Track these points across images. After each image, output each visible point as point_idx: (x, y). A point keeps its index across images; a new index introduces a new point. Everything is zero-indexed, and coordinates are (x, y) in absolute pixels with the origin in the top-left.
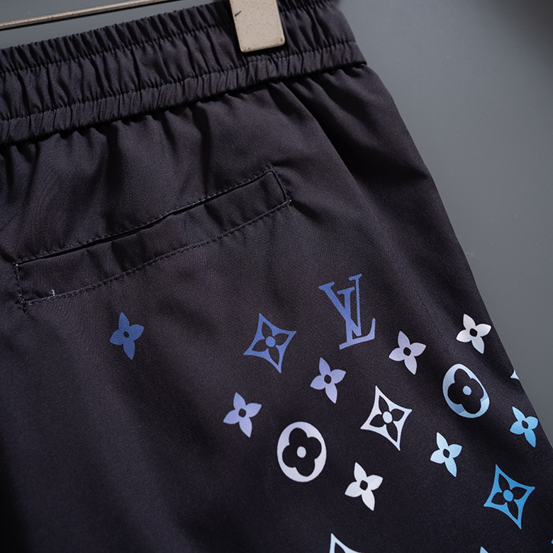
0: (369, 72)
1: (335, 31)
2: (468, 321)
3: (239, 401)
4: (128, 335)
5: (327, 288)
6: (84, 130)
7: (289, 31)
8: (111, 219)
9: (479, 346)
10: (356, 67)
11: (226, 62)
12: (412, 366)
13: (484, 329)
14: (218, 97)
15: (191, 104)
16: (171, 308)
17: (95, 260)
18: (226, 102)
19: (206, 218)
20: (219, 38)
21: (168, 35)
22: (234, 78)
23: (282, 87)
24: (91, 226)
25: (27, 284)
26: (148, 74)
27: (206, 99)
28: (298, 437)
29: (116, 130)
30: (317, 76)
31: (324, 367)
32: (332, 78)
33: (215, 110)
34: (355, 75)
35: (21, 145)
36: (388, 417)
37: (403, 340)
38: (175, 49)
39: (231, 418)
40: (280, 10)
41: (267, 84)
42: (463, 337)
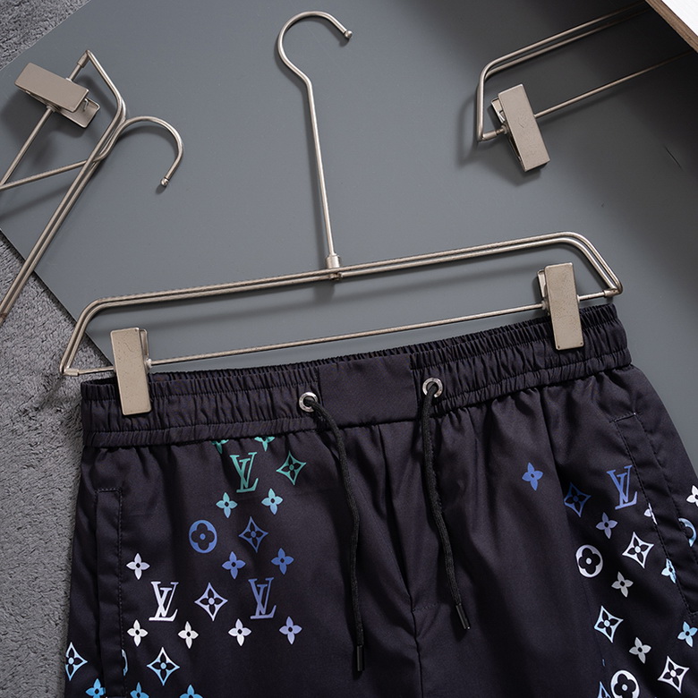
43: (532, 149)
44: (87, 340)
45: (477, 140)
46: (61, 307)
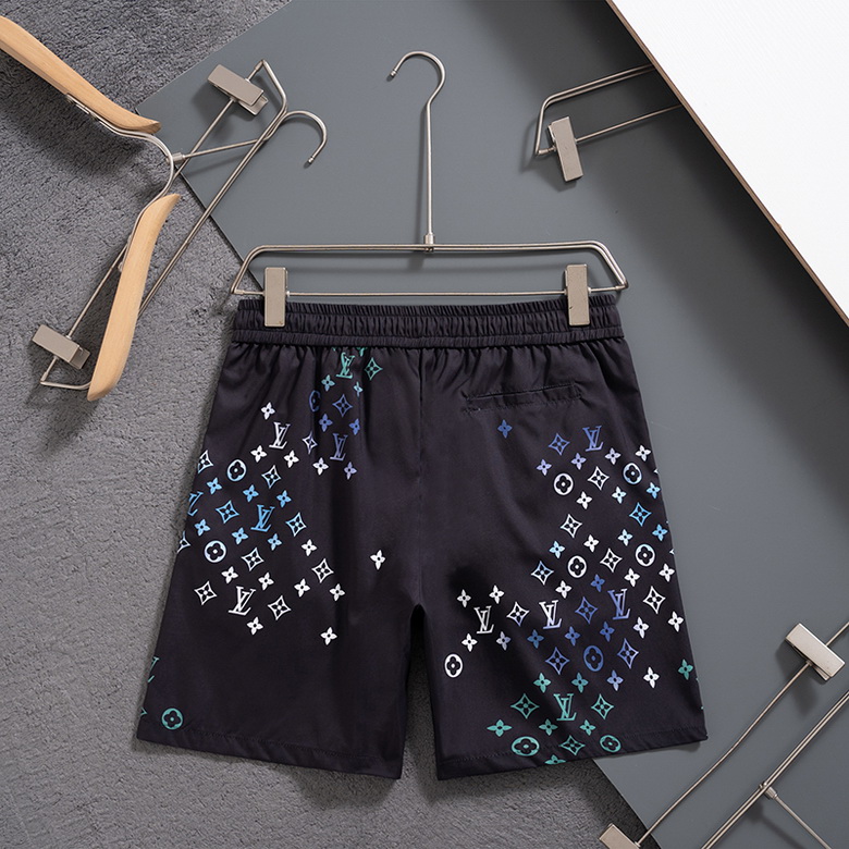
0: (624, 341)
1: (613, 321)
2: (642, 448)
3: (543, 462)
4: (505, 428)
5: (586, 429)
6: (499, 348)
7: (592, 318)
8: (503, 385)
9: (644, 458)
10: (619, 338)
11: (563, 329)
12: (613, 462)
13: (648, 452)
14: (557, 345)
15: (545, 346)
16: (523, 424)
17: (496, 401)
18: (560, 348)
19: (542, 395)
20: (561, 316)
21: (539, 311)
22: (564, 337)
23: (585, 345)
24: (496, 388)
25: (471, 406)
26: (529, 329)
27: (551, 345)
28: (563, 479)
29: (512, 350)
30: (601, 340)
31: (578, 456)
32: (607, 342)
33: (554, 350)
34: (618, 342)
35: (473, 349)
36: (599, 478)
37: (612, 451)
38: (541, 318)
39: (540, 468)
40: (590, 306)
41: (579, 343)
42: (638, 454)
43: (572, 165)
44: (249, 273)
45: (535, 155)
46: (227, 242)
